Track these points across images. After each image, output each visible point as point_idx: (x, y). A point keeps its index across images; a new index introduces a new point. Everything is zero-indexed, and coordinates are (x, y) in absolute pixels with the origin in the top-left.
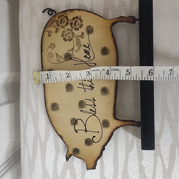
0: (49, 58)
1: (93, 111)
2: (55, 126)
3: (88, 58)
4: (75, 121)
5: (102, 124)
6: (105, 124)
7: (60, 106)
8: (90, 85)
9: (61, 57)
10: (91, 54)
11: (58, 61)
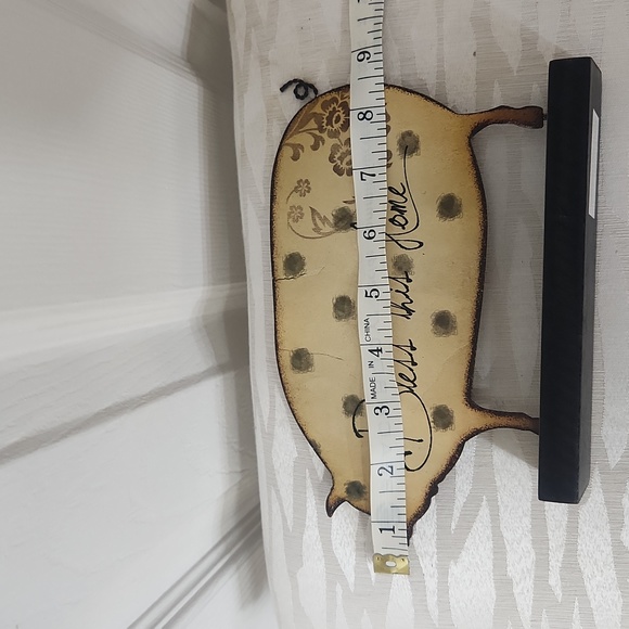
0: (291, 220)
1: (409, 380)
2: (299, 413)
3: (400, 225)
4: (356, 405)
5: (431, 419)
6: (442, 418)
7: (316, 360)
8: (403, 304)
9: (324, 220)
10: (410, 215)
11: (317, 229)
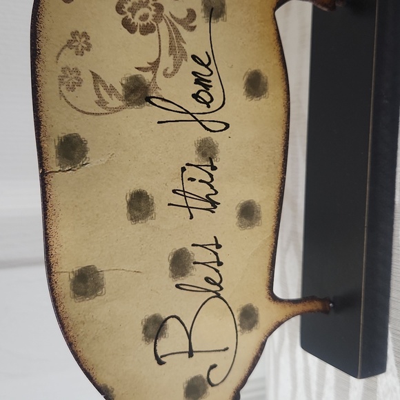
0: (63, 88)
1: (215, 283)
3: (205, 102)
4: (157, 326)
5: (238, 322)
7: (108, 278)
9: (111, 90)
11: (101, 102)
